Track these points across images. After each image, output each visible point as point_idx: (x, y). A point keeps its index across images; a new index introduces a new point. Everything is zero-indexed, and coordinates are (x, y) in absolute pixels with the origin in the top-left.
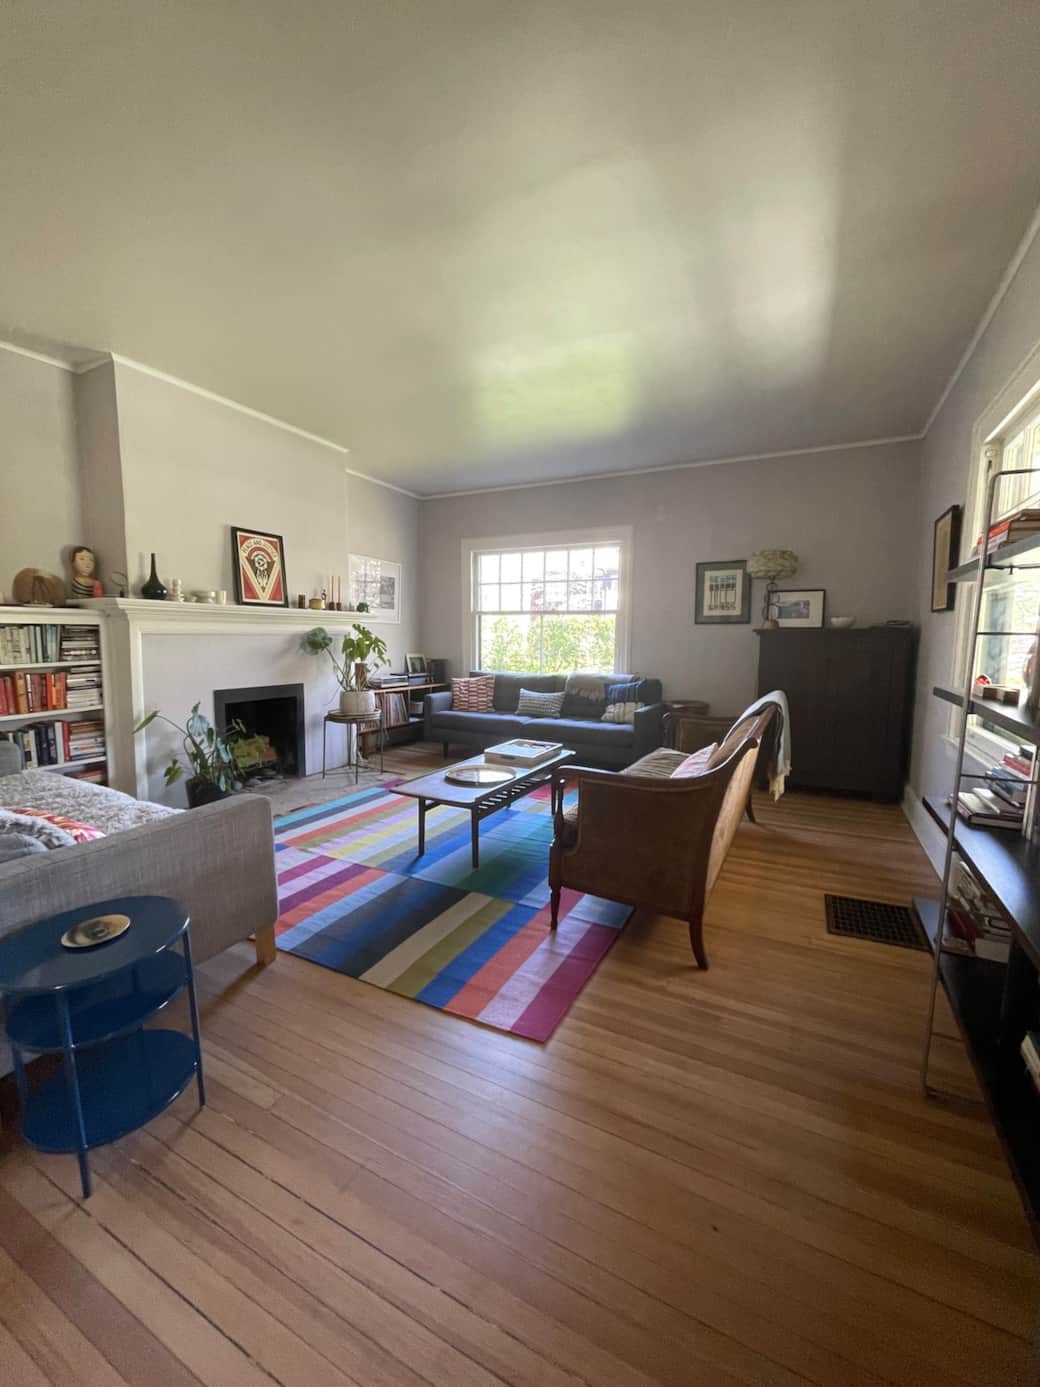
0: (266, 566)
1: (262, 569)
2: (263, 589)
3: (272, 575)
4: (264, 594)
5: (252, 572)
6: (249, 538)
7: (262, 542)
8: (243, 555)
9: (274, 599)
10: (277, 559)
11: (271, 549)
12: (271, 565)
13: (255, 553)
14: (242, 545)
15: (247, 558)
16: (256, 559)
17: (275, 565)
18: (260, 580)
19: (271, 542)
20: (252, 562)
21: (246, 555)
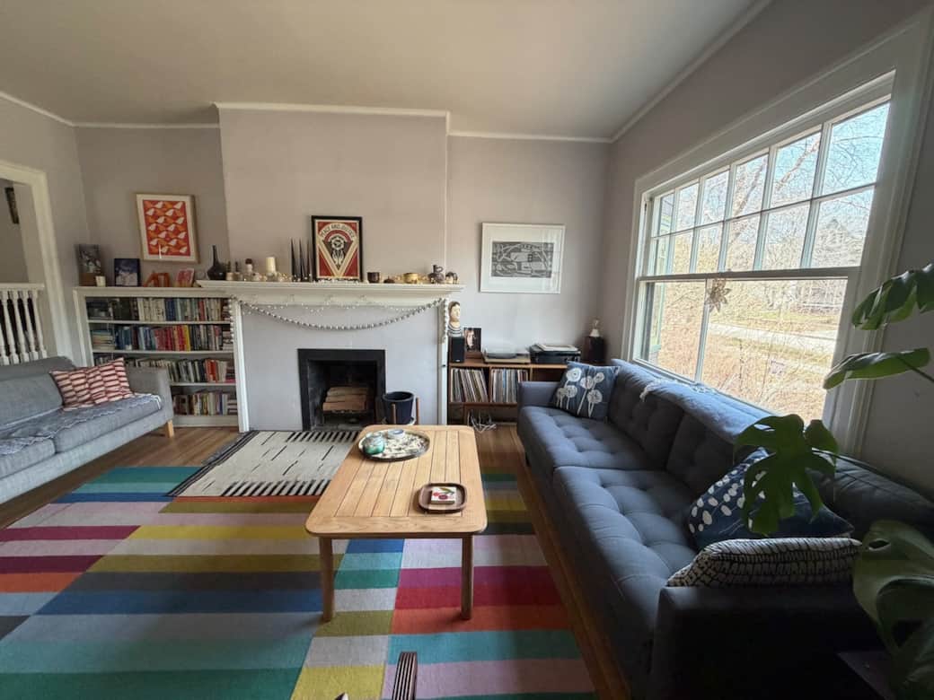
0: (342, 246)
1: (338, 249)
2: (338, 266)
3: (348, 254)
4: (339, 272)
5: (329, 255)
6: (328, 223)
7: (340, 225)
8: (320, 239)
9: (348, 275)
10: (355, 239)
11: (349, 230)
12: (347, 245)
13: (332, 237)
14: (319, 230)
15: (324, 241)
16: (333, 241)
17: (353, 244)
18: (336, 260)
19: (350, 224)
20: (328, 245)
21: (323, 238)
